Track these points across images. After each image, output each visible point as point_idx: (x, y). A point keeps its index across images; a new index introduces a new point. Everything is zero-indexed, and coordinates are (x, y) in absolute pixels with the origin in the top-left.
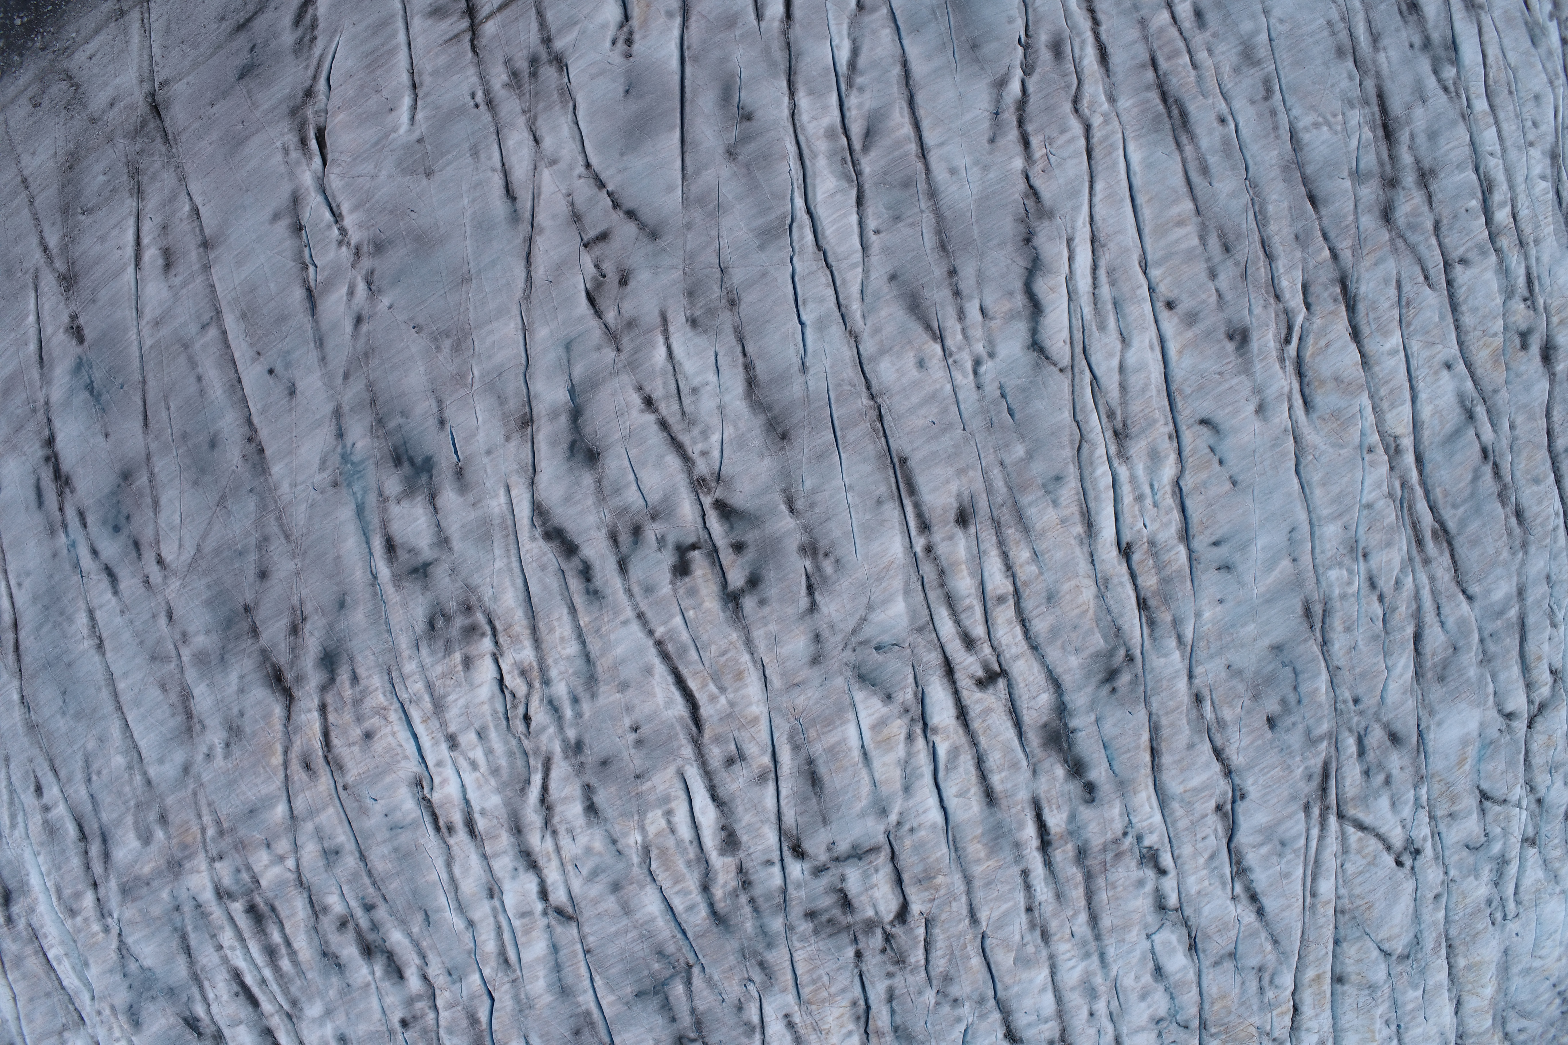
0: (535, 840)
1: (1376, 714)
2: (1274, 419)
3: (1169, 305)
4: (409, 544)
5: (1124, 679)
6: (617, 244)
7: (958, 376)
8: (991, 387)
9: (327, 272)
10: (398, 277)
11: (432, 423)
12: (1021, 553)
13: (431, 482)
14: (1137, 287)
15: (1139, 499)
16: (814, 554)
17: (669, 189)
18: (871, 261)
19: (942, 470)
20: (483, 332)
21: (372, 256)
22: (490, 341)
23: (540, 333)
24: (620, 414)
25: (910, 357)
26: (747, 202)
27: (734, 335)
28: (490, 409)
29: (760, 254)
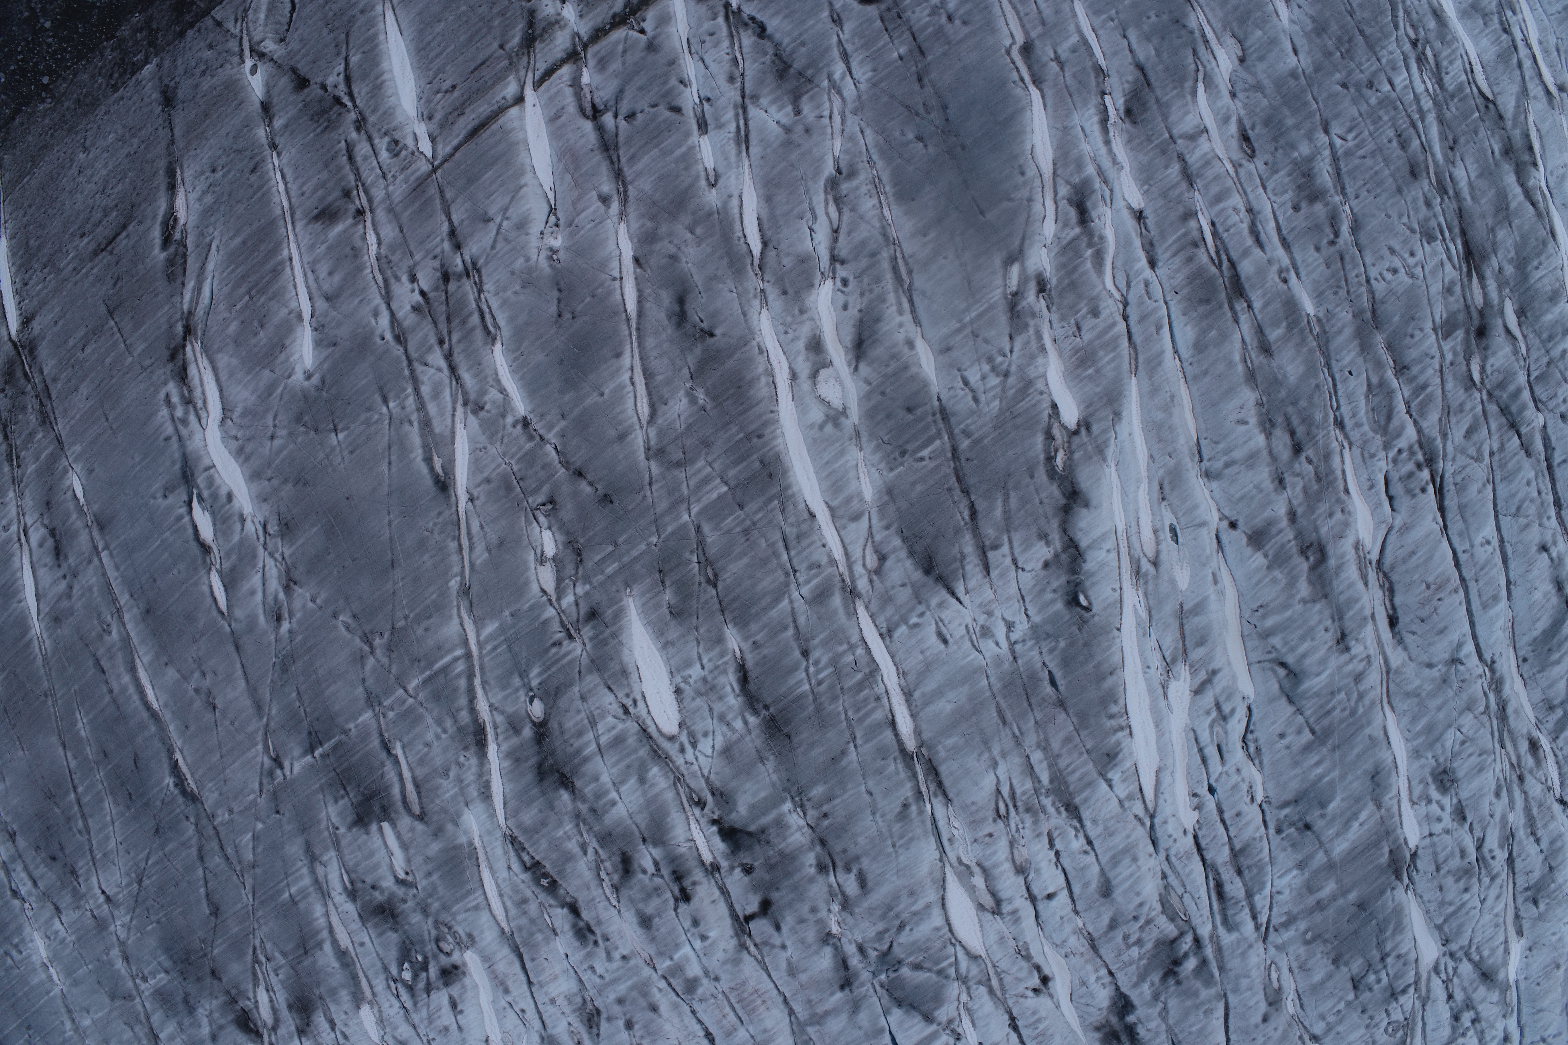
1: (1467, 954)
2: (1357, 649)
3: (1233, 525)
4: (369, 880)
5: (1191, 964)
6: (567, 510)
7: (988, 645)
8: (1028, 655)
9: (233, 558)
10: (315, 564)
11: (375, 742)
12: (1071, 842)
13: (384, 808)
14: (1193, 508)
15: (1204, 761)
16: (833, 868)
17: (622, 436)
18: (874, 511)
19: (976, 762)
20: (420, 630)
21: (282, 537)
22: (430, 641)
23: (488, 629)
24: (593, 722)
25: (930, 630)
26: (718, 448)
27: (719, 617)
28: (440, 722)
29: (741, 514)
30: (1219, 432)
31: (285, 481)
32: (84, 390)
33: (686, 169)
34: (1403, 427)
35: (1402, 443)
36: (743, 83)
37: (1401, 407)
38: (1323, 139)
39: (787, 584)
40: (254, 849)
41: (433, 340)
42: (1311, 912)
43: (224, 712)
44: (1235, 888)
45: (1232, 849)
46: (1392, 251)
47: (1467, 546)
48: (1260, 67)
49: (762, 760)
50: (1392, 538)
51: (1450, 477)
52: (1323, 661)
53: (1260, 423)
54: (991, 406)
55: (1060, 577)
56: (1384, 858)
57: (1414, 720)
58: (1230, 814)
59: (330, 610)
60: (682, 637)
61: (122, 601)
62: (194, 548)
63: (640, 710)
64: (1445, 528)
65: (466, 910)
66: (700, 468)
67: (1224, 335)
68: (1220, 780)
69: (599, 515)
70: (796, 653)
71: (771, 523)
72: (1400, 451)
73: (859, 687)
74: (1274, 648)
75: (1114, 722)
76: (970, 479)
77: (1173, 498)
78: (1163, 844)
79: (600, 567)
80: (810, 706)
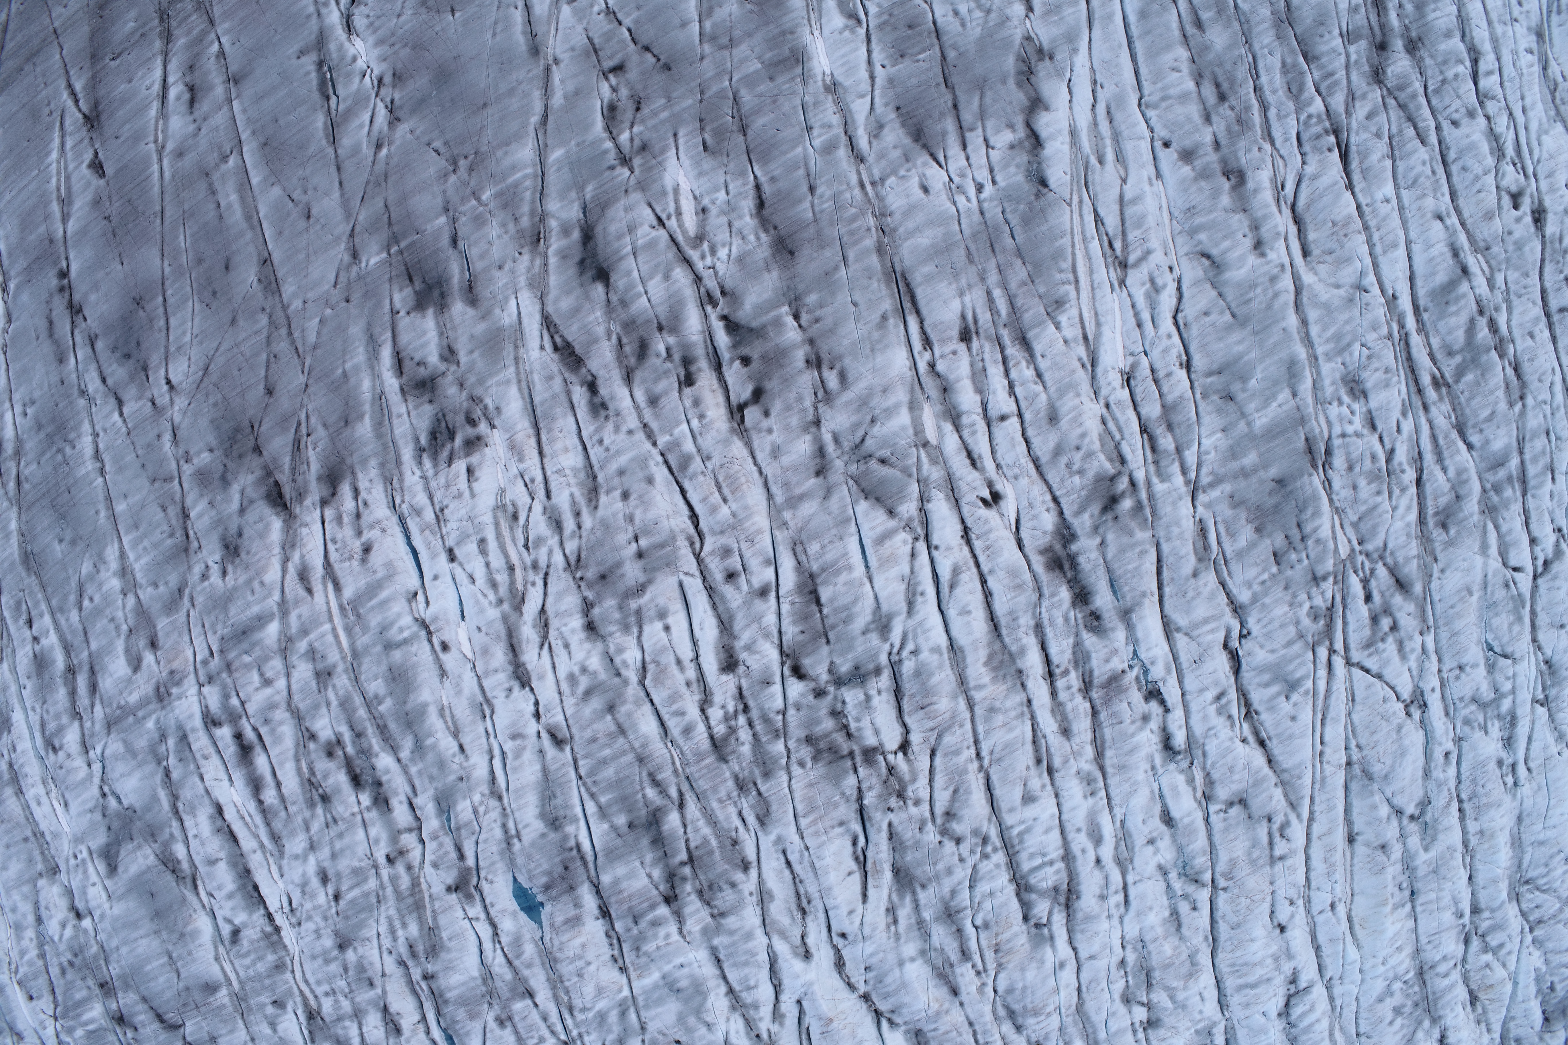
0: (530, 656)
1: (1381, 558)
2: (1272, 256)
3: (1166, 144)
4: (417, 357)
5: (1127, 504)
6: (633, 74)
7: (961, 200)
8: (994, 211)
9: (349, 102)
10: (419, 105)
11: (445, 240)
12: (1023, 372)
13: (443, 295)
14: (1135, 125)
15: (1139, 325)
16: (819, 367)
17: (684, 24)
18: (877, 92)
19: (946, 288)
20: (499, 154)
21: (394, 87)
22: (507, 162)
23: (556, 155)
24: (631, 229)
25: (915, 181)
26: (758, 38)
27: (745, 157)
28: (504, 225)
29: (771, 85)
30: (1158, 76)
31: (405, 45)
34: (1312, 99)
35: (1312, 111)
37: (1310, 85)
40: (319, 333)
42: (1235, 477)
43: (317, 220)
44: (1167, 442)
45: (1163, 406)
47: (1369, 201)
49: (769, 270)
50: (1303, 185)
51: (1353, 148)
52: (1242, 259)
53: (1191, 73)
54: (975, 30)
55: (1023, 158)
56: (1301, 444)
57: (1325, 329)
58: (1161, 374)
59: (426, 139)
60: (714, 169)
61: (243, 137)
62: (316, 96)
63: (673, 223)
64: (1350, 186)
65: (498, 384)
66: (742, 50)
67: (1164, 9)
68: (1153, 344)
69: (659, 78)
70: (805, 188)
71: (794, 93)
72: (1310, 116)
73: (854, 218)
74: (1200, 243)
75: (1062, 276)
76: (955, 79)
77: (1118, 116)
78: (1104, 392)
79: (655, 113)
80: (812, 230)
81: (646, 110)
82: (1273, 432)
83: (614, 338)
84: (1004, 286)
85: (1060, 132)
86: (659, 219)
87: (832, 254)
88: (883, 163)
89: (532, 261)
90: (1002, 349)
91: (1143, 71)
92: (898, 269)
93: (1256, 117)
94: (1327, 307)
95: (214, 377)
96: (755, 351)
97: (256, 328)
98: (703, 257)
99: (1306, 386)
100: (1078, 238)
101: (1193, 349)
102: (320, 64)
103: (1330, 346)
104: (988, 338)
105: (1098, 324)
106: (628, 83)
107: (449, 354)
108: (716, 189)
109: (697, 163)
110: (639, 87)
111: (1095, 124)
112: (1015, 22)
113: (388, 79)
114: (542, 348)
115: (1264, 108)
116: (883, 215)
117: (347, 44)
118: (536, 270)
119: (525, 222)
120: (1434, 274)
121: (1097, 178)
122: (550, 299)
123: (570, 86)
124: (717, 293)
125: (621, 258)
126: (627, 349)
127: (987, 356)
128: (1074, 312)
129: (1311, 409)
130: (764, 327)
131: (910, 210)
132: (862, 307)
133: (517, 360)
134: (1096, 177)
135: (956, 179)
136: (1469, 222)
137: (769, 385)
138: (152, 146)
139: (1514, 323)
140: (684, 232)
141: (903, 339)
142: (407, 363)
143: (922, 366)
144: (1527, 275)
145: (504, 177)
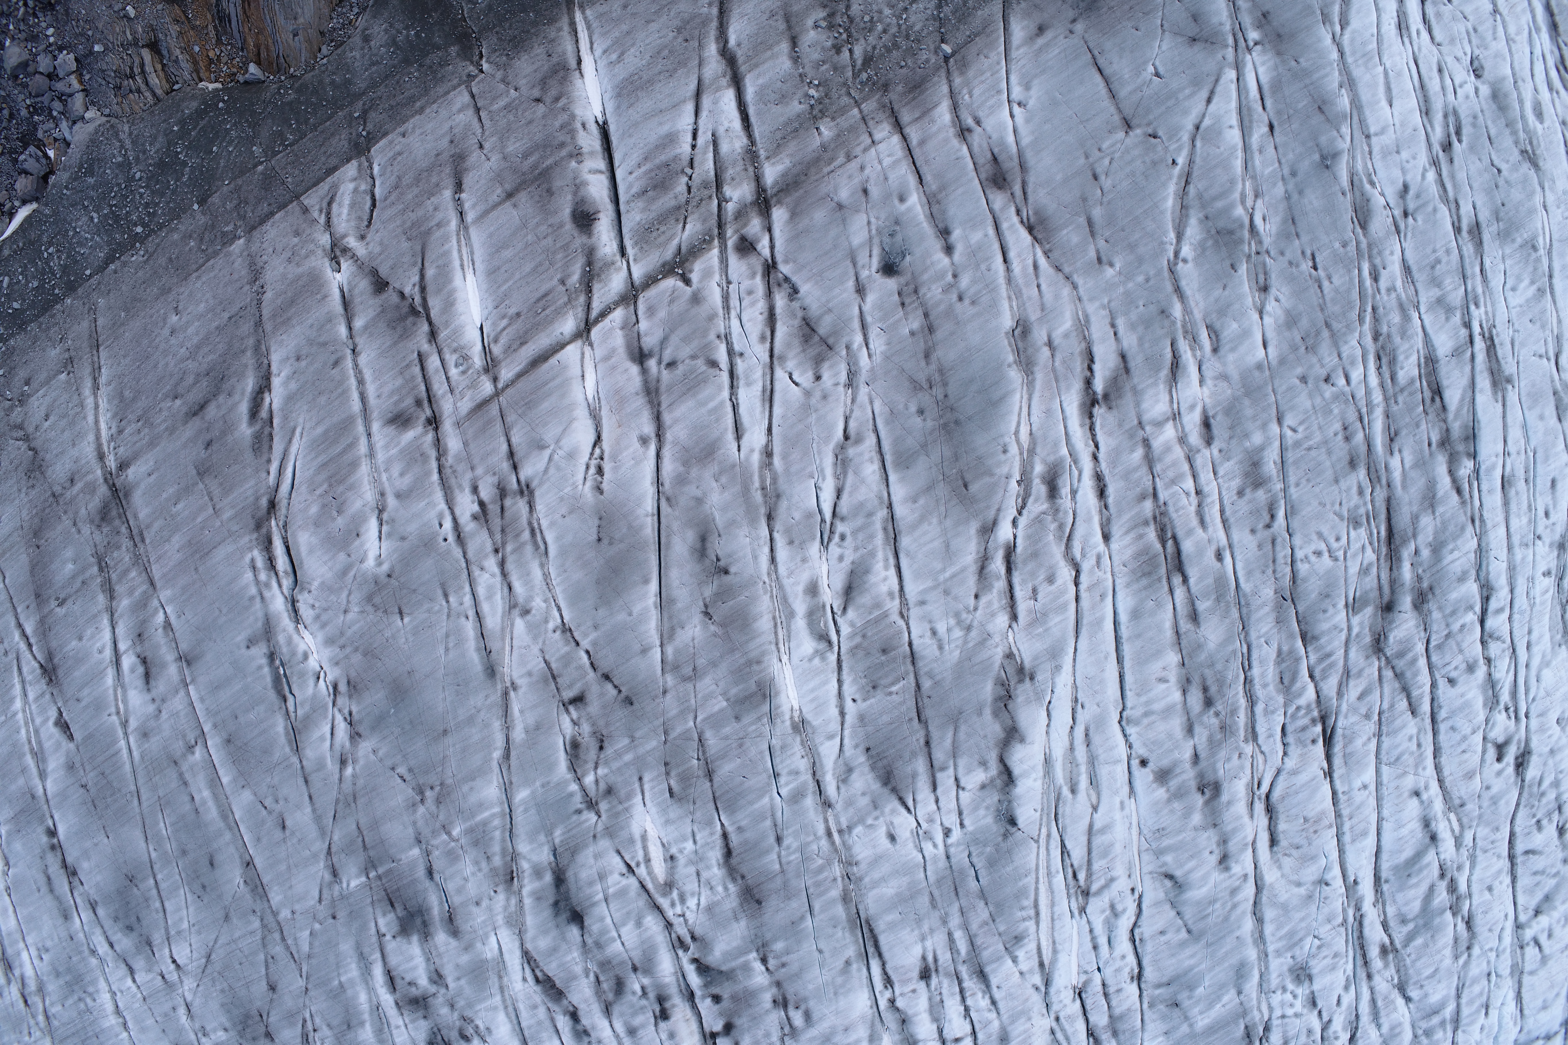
2: (1236, 869)
3: (1144, 763)
4: (408, 979)
6: (594, 707)
7: (928, 847)
8: (960, 856)
9: (307, 708)
10: (379, 722)
11: (421, 872)
12: (979, 1001)
13: (425, 924)
14: (1112, 749)
15: (1095, 948)
16: (785, 1006)
17: (645, 651)
18: (847, 733)
19: (908, 935)
20: (465, 788)
21: (350, 697)
22: (473, 799)
23: (521, 795)
24: (602, 876)
25: (882, 831)
26: (723, 668)
27: (711, 805)
28: (476, 863)
29: (736, 725)
30: (1143, 688)
31: (356, 650)
32: (177, 541)
33: (717, 420)
34: (1304, 688)
35: (1302, 701)
36: (772, 343)
37: (1305, 673)
38: (1275, 428)
39: (769, 785)
40: (311, 944)
41: (489, 547)
43: (293, 833)
46: (1320, 535)
47: (1346, 789)
48: (1231, 357)
49: (736, 919)
50: (1281, 778)
51: (1339, 732)
52: (1205, 878)
53: (1179, 682)
54: (953, 654)
55: (993, 798)
56: (1240, 1031)
57: (1278, 929)
58: (1111, 990)
59: (389, 763)
60: (680, 818)
61: (206, 729)
62: (272, 695)
63: (642, 871)
64: (1329, 774)
65: (487, 1010)
66: (706, 684)
67: (1159, 605)
68: (1107, 963)
69: (621, 714)
70: (772, 839)
71: (760, 735)
72: (1298, 708)
73: (820, 870)
74: (1165, 864)
75: (1024, 914)
76: (928, 713)
77: (1096, 739)
78: (1055, 1007)
79: (619, 755)
80: (779, 881)
81: (609, 751)
82: (1211, 1030)
83: (592, 975)
84: (966, 927)
85: (1033, 768)
86: (629, 866)
87: (798, 905)
88: (851, 811)
89: (508, 899)
90: (960, 982)
91: (1129, 678)
92: (863, 916)
93: (1242, 719)
94: (1285, 908)
95: (218, 966)
96: (725, 991)
97: (251, 928)
98: (673, 905)
99: (1251, 985)
100: (1042, 872)
101: (1145, 962)
102: (271, 656)
103: (1279, 945)
104: (947, 975)
105: (1055, 951)
106: (590, 718)
107: (437, 977)
108: (684, 839)
109: (664, 811)
110: (601, 723)
111: (1072, 749)
112: (997, 639)
113: (343, 687)
114: (524, 979)
115: (1252, 702)
116: (850, 864)
117: (295, 637)
118: (513, 908)
119: (497, 861)
120: (1401, 852)
121: (1068, 810)
122: (529, 936)
123: (531, 720)
124: (688, 940)
125: (594, 904)
126: (605, 986)
127: (944, 991)
128: (1033, 946)
129: (1255, 1002)
130: (733, 971)
131: (877, 860)
132: (827, 954)
133: (502, 989)
134: (1066, 810)
135: (924, 825)
136: (1448, 782)
137: (737, 1022)
138: (114, 718)
139: (1474, 878)
140: (654, 879)
141: (865, 981)
142: (399, 983)
143: (883, 1003)
144: (1497, 829)
145: (473, 815)
